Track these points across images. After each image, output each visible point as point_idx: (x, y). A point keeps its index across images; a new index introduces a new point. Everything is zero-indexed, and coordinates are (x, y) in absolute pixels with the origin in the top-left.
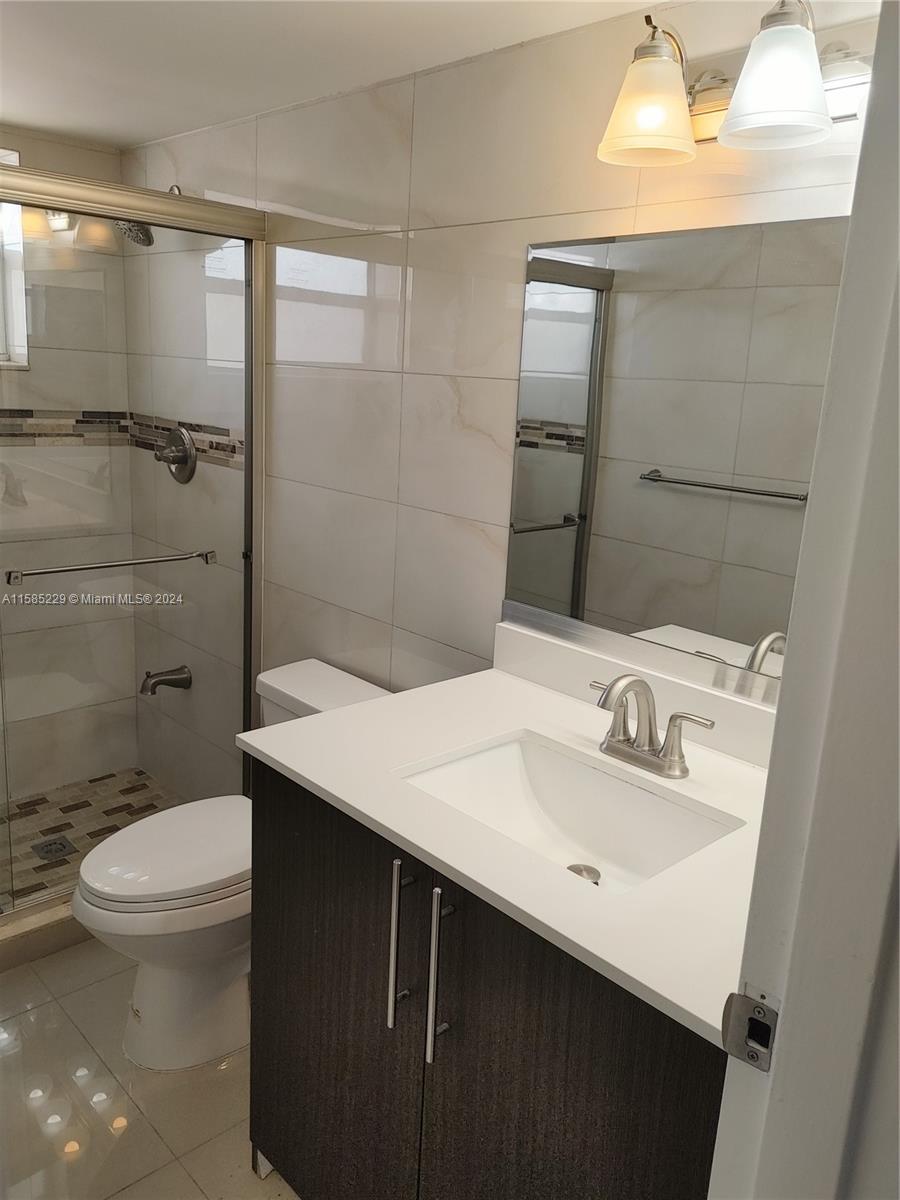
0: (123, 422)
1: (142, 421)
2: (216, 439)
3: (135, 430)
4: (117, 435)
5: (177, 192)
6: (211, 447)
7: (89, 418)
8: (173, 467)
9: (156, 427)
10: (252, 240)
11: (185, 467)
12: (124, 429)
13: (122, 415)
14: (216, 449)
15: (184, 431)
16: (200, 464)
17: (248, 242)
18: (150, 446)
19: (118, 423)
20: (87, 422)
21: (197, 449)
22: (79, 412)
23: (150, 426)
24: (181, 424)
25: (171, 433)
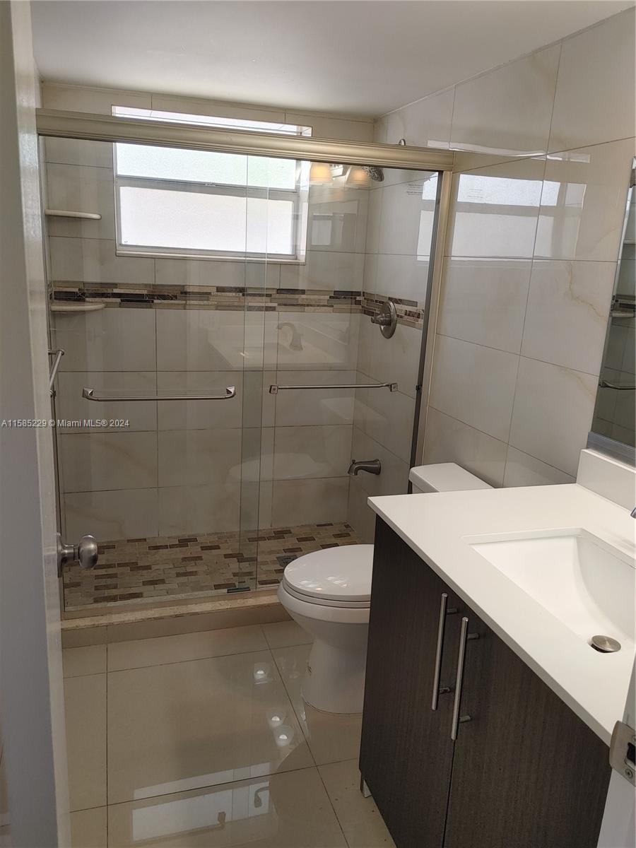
0: (358, 298)
1: (369, 298)
2: (409, 308)
3: (364, 304)
4: (354, 306)
5: (403, 144)
6: (406, 315)
7: (338, 295)
8: (382, 327)
9: (376, 301)
10: (443, 171)
11: (389, 327)
12: (358, 303)
13: (358, 294)
14: (409, 315)
15: (391, 304)
16: (398, 325)
17: (441, 172)
18: (371, 314)
19: (355, 298)
20: (337, 298)
21: (398, 316)
22: (332, 291)
23: (372, 301)
24: (390, 299)
25: (383, 304)
